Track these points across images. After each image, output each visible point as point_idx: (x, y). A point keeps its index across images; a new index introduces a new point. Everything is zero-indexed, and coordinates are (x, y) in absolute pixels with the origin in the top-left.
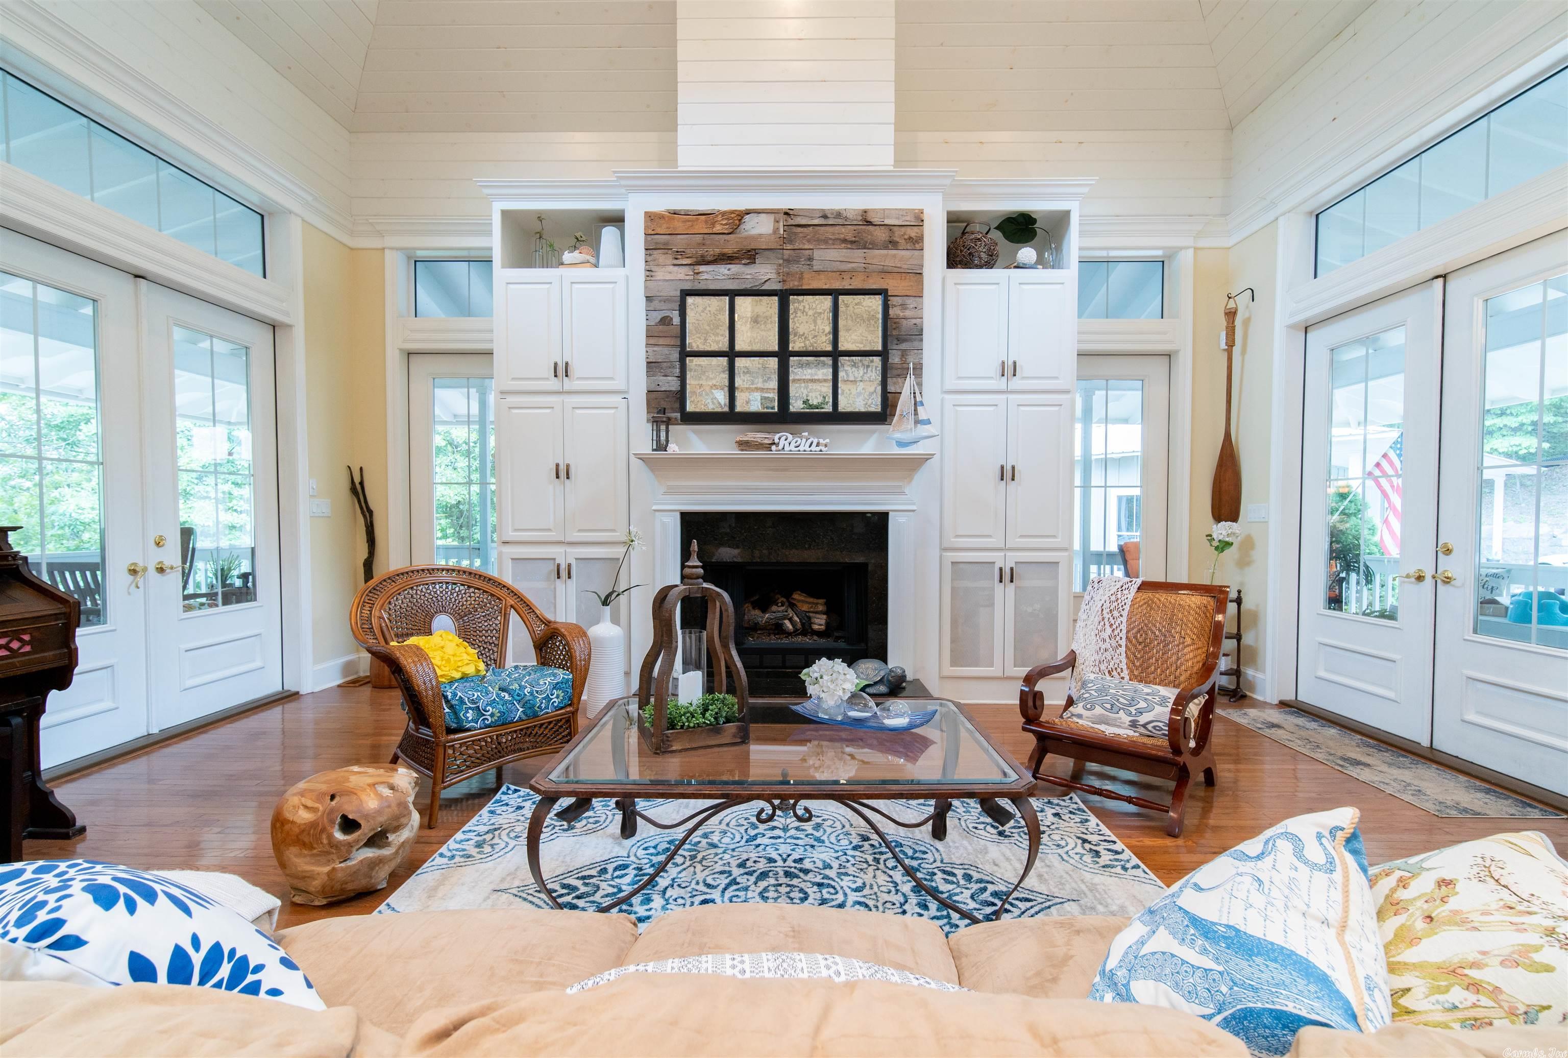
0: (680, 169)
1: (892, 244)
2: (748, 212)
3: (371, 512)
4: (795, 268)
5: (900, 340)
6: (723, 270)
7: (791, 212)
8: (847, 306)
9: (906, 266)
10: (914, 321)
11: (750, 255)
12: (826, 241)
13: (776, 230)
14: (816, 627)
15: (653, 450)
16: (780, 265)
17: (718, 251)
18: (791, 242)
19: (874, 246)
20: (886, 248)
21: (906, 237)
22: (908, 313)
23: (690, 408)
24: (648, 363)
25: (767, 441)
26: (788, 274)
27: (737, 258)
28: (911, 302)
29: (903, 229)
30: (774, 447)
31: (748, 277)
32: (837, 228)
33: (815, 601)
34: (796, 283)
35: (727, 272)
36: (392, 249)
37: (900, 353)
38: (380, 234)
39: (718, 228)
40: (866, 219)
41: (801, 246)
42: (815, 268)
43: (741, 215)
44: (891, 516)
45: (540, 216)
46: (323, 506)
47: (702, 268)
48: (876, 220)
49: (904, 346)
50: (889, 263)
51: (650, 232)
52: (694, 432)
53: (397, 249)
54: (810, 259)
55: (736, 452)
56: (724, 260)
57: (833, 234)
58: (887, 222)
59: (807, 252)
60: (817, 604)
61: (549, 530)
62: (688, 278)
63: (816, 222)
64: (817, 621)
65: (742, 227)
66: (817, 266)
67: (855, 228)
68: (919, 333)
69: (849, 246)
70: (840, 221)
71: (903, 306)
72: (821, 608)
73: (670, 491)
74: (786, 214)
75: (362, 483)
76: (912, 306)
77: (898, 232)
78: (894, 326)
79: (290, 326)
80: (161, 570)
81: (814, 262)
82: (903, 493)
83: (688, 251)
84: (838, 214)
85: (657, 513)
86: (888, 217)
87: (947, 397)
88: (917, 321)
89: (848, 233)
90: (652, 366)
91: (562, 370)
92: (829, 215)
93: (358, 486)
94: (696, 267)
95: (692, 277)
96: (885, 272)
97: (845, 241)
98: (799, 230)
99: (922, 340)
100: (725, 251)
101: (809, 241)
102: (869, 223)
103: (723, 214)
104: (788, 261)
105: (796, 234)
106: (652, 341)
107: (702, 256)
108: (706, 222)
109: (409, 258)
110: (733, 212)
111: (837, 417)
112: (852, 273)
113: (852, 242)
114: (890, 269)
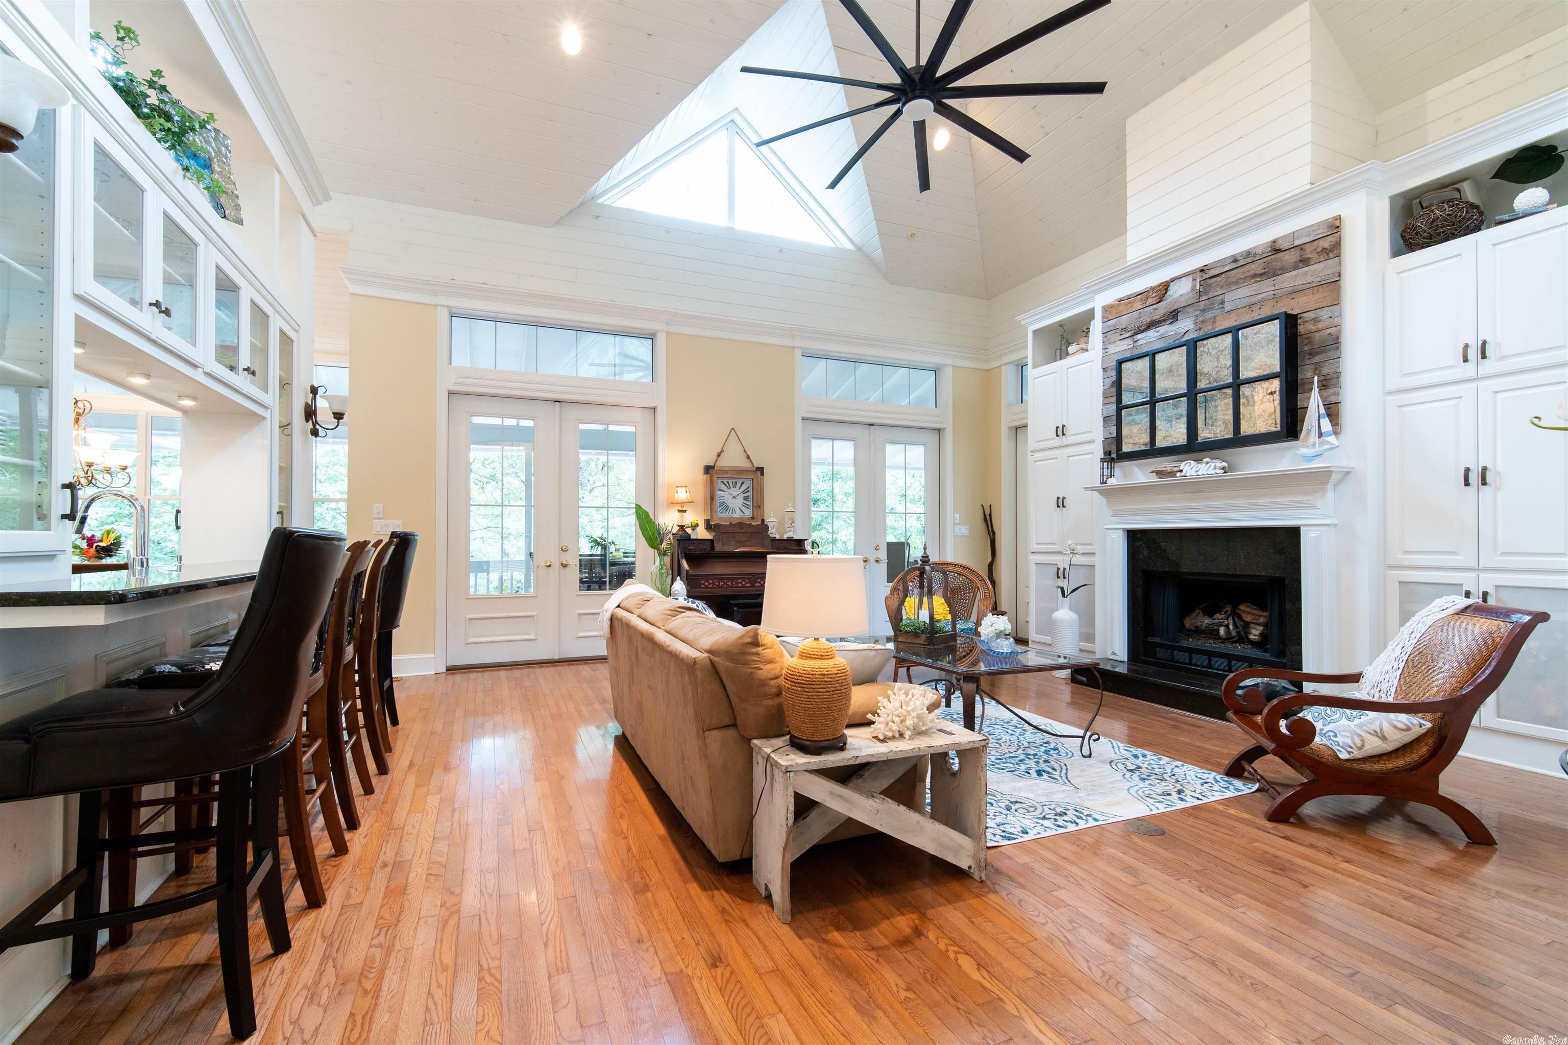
0: (1129, 264)
1: (1304, 262)
2: (1172, 280)
3: (994, 533)
4: (1209, 315)
5: (1312, 354)
6: (1152, 334)
7: (1205, 268)
8: (1246, 338)
9: (1318, 279)
10: (1328, 331)
11: (1173, 316)
12: (1236, 283)
13: (1194, 287)
14: (1251, 637)
15: (1101, 483)
16: (1197, 316)
17: (1149, 320)
18: (1206, 293)
19: (1284, 270)
20: (1296, 268)
21: (1319, 250)
22: (1320, 326)
23: (1126, 448)
24: (1104, 418)
25: (1175, 469)
26: (1203, 322)
27: (1164, 321)
28: (1324, 314)
29: (1315, 244)
30: (1178, 474)
31: (1172, 333)
32: (1247, 266)
33: (1261, 613)
34: (1210, 328)
35: (1156, 334)
36: (1004, 364)
37: (1313, 367)
38: (1000, 357)
39: (1150, 301)
40: (1275, 249)
41: (1214, 295)
42: (1227, 309)
43: (1166, 286)
44: (1303, 530)
45: (1061, 324)
46: (964, 530)
47: (1139, 336)
48: (1284, 245)
49: (1317, 359)
50: (1299, 282)
51: (1106, 320)
52: (1137, 465)
53: (1008, 364)
54: (1223, 303)
55: (1154, 478)
56: (1153, 325)
57: (1244, 273)
58: (1296, 243)
59: (1220, 297)
60: (1260, 616)
61: (1054, 544)
62: (1129, 347)
63: (1227, 268)
64: (1254, 632)
65: (1168, 294)
66: (1228, 307)
67: (1264, 260)
68: (1335, 342)
69: (1259, 279)
70: (1250, 260)
71: (1316, 320)
72: (1262, 620)
73: (1116, 514)
74: (1202, 271)
75: (990, 515)
76: (1325, 317)
77: (1308, 249)
78: (1306, 341)
79: (944, 429)
80: (877, 561)
81: (1226, 305)
82: (1314, 507)
83: (1129, 327)
84: (1248, 254)
85: (1108, 531)
86: (1298, 238)
87: (1389, 398)
88: (1333, 330)
89: (1257, 268)
90: (1106, 419)
91: (1061, 431)
92: (1239, 258)
93: (988, 517)
94: (1135, 337)
95: (1132, 346)
96: (1295, 292)
97: (1255, 276)
98: (1213, 280)
99: (1338, 348)
100: (1154, 318)
101: (1222, 287)
102: (1278, 251)
103: (1152, 288)
104: (1203, 311)
105: (1210, 285)
106: (1107, 401)
107: (1138, 328)
108: (1141, 300)
109: (1018, 366)
110: (1160, 285)
111: (1239, 440)
112: (1261, 303)
113: (1261, 275)
114: (1300, 288)
